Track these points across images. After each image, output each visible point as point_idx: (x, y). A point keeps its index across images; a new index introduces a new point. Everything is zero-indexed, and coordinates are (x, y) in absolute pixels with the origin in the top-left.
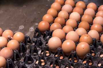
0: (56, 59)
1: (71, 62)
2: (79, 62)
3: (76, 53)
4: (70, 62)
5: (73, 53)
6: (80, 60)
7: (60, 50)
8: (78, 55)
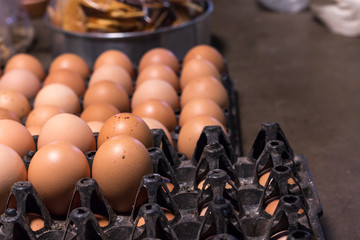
0: (13, 219)
1: (85, 215)
2: (116, 225)
3: (96, 183)
4: (80, 216)
5: (82, 185)
6: (120, 219)
7: (26, 190)
8: (105, 197)
